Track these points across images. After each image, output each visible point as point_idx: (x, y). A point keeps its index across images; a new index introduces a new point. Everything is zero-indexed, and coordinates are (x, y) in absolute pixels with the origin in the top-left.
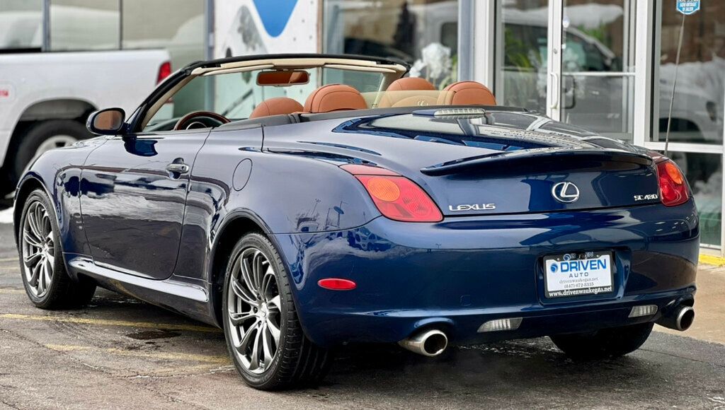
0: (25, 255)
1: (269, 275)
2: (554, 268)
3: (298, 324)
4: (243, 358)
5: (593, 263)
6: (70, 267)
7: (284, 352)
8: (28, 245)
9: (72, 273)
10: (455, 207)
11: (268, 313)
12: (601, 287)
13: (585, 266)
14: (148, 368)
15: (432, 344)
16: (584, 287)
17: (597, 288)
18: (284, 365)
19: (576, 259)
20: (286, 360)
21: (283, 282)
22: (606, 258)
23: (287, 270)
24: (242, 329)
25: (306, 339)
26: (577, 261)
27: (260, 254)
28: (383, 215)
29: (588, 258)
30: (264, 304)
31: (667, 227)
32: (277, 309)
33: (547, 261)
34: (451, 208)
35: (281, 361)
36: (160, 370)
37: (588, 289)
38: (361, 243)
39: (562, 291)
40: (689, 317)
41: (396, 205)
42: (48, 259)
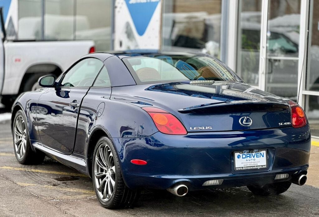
0: (15, 140)
1: (111, 156)
2: (239, 157)
3: (122, 179)
4: (100, 193)
5: (257, 154)
6: (33, 146)
7: (116, 192)
8: (17, 135)
9: (33, 149)
10: (193, 128)
11: (111, 173)
12: (261, 166)
13: (254, 156)
14: (59, 196)
15: (181, 191)
16: (253, 165)
17: (259, 166)
18: (116, 198)
19: (249, 153)
20: (117, 195)
21: (116, 160)
22: (264, 152)
23: (117, 154)
24: (100, 180)
25: (126, 186)
26: (250, 154)
27: (107, 147)
28: (159, 131)
29: (255, 152)
30: (109, 169)
31: (296, 137)
32: (114, 172)
33: (236, 154)
34: (191, 128)
35: (115, 196)
36: (65, 197)
37: (255, 166)
38: (151, 143)
39: (242, 168)
40: (304, 179)
41: (166, 126)
42: (24, 142)
